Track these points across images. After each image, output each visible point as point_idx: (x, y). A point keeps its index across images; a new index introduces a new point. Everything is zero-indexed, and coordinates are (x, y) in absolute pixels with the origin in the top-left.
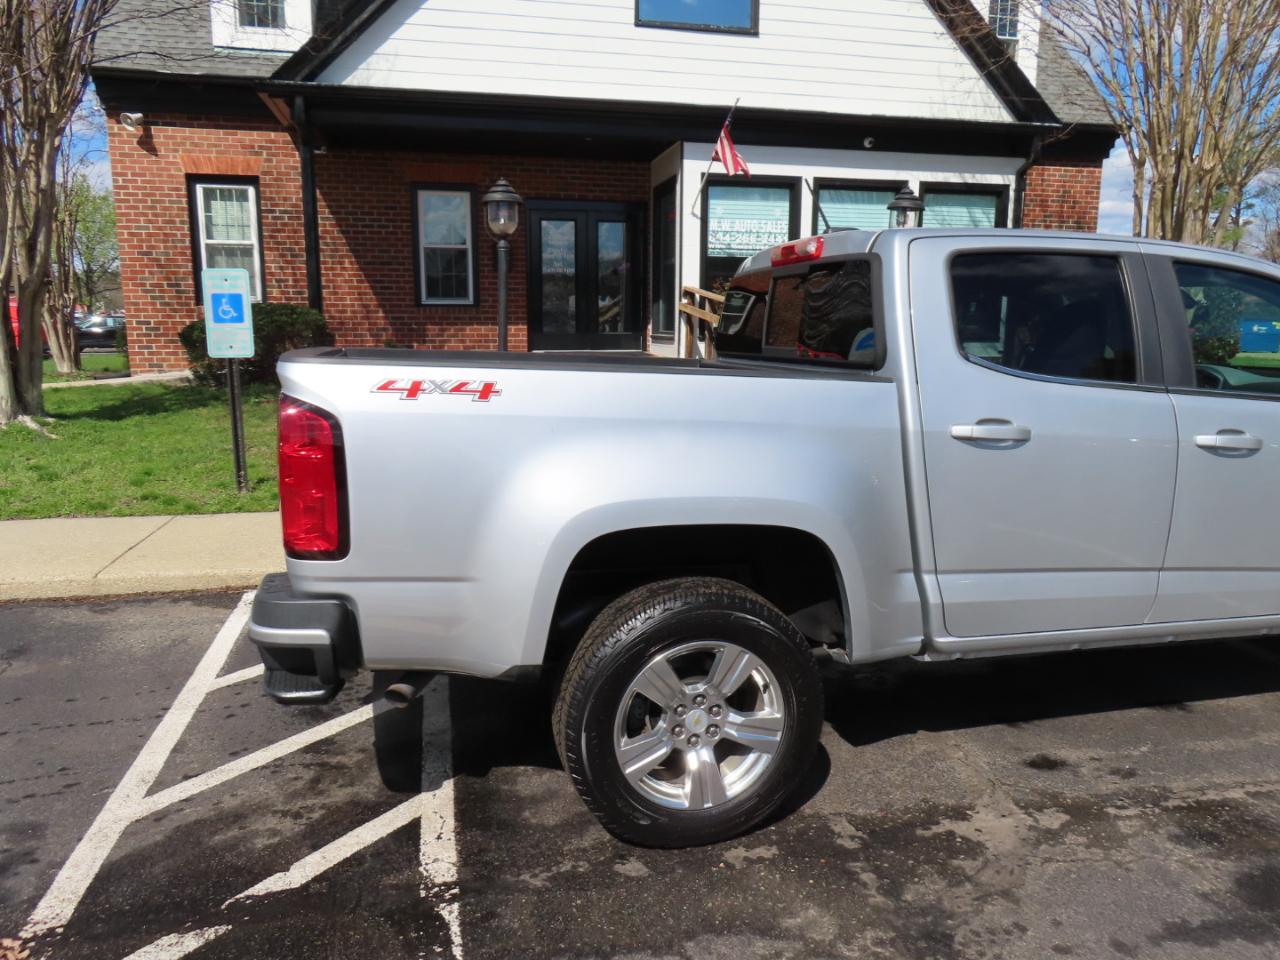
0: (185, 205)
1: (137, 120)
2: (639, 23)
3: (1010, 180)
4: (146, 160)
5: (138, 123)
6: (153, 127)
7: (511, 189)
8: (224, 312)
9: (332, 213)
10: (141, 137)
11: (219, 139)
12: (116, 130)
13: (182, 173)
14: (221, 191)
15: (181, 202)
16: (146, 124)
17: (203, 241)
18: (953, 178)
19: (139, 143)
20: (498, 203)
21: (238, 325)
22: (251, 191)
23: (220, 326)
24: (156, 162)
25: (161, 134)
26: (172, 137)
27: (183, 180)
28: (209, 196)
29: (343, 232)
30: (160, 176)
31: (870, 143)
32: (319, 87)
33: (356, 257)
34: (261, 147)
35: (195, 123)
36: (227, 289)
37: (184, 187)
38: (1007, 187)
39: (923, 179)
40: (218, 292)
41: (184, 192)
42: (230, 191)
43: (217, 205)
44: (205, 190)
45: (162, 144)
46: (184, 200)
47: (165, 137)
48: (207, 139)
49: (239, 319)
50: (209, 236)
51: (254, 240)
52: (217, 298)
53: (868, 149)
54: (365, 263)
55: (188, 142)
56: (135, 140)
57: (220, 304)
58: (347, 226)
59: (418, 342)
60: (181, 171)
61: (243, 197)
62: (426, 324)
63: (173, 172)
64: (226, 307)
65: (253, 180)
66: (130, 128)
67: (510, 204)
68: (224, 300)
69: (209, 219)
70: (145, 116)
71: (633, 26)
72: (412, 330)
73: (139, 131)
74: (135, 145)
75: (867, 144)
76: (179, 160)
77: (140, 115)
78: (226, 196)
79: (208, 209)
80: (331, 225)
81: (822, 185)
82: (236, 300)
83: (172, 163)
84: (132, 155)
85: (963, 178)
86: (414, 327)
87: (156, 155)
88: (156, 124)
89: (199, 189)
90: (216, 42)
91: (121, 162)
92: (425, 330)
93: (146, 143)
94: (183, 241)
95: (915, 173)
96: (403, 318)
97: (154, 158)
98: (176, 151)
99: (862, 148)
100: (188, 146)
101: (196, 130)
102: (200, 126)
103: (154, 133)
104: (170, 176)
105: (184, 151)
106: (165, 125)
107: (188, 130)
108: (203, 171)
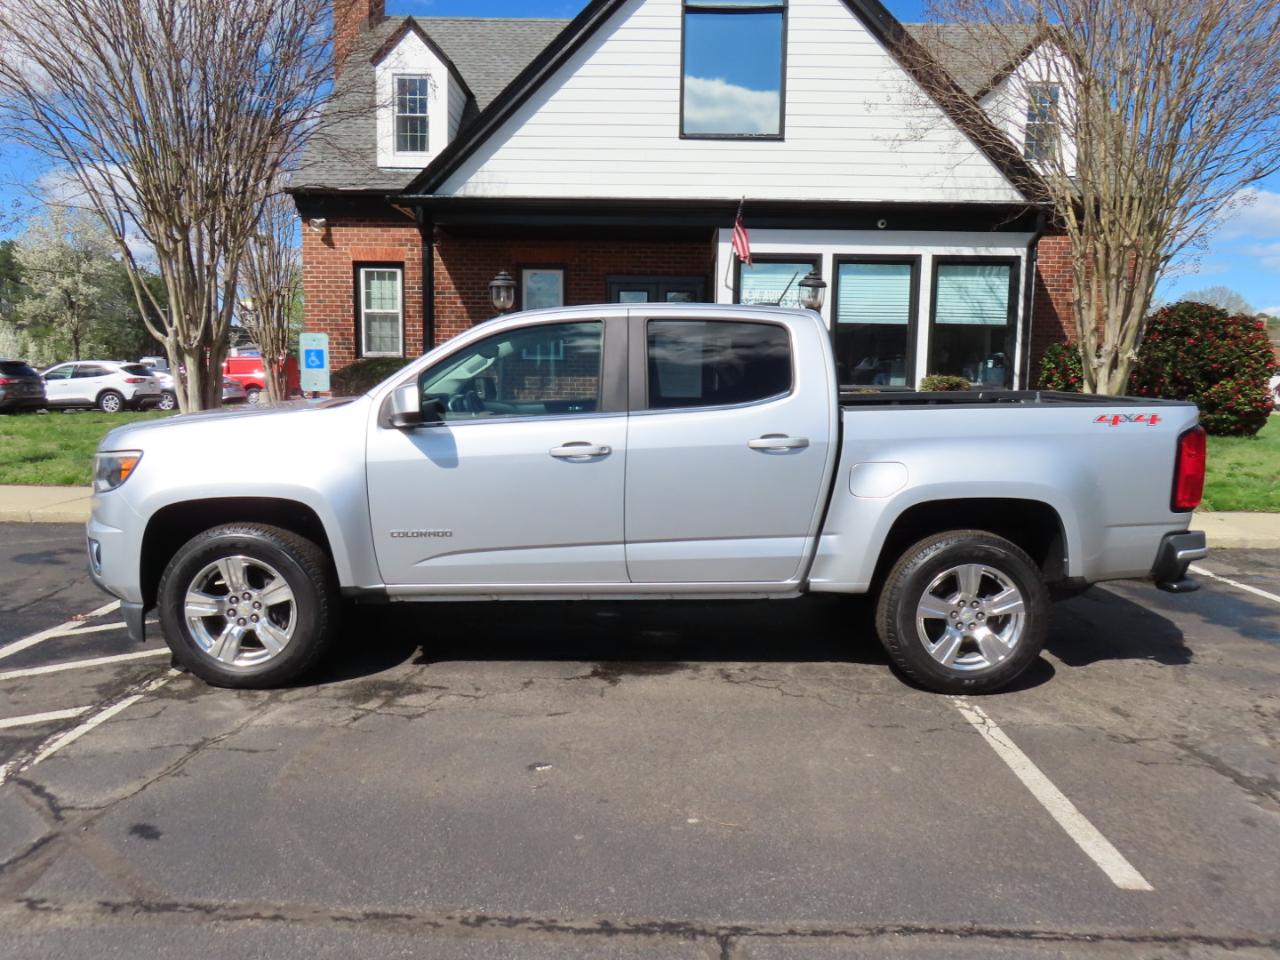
0: (352, 284)
1: (321, 223)
2: (683, 136)
3: (1022, 252)
4: (327, 252)
5: (321, 225)
6: (333, 229)
7: (509, 277)
8: (313, 362)
9: (456, 288)
10: (324, 236)
11: (378, 235)
12: (307, 232)
13: (352, 259)
14: (378, 272)
15: (349, 282)
16: (328, 226)
17: (364, 310)
18: (967, 251)
19: (323, 240)
20: (498, 287)
21: (320, 370)
22: (399, 272)
23: (310, 370)
24: (333, 254)
25: (337, 232)
26: (345, 235)
27: (351, 266)
28: (369, 276)
29: (464, 303)
30: (336, 263)
31: (883, 224)
32: (434, 198)
34: (407, 240)
35: (362, 224)
36: (314, 346)
37: (351, 271)
38: (1018, 258)
39: (935, 253)
40: (309, 348)
41: (351, 275)
42: (384, 273)
43: (375, 283)
44: (366, 272)
45: (338, 240)
46: (351, 280)
47: (340, 235)
48: (369, 235)
49: (321, 366)
50: (368, 306)
51: (398, 310)
52: (308, 353)
53: (884, 229)
55: (356, 238)
56: (320, 237)
57: (310, 356)
58: (468, 298)
60: (348, 258)
61: (393, 277)
63: (344, 260)
64: (314, 358)
65: (400, 265)
66: (316, 230)
67: (508, 288)
68: (312, 354)
69: (368, 295)
70: (327, 220)
71: (678, 140)
73: (321, 231)
74: (320, 242)
75: (880, 225)
76: (348, 251)
77: (323, 220)
78: (381, 277)
79: (368, 286)
80: (455, 298)
81: (840, 261)
82: (319, 354)
83: (345, 254)
84: (317, 249)
85: (976, 251)
87: (334, 248)
88: (334, 225)
89: (363, 272)
90: (379, 165)
91: (309, 254)
93: (328, 240)
94: (349, 311)
95: (929, 248)
97: (332, 250)
98: (348, 244)
99: (875, 228)
100: (355, 241)
101: (362, 229)
102: (365, 226)
103: (333, 232)
104: (342, 263)
105: (353, 244)
106: (341, 226)
107: (356, 229)
108: (363, 258)
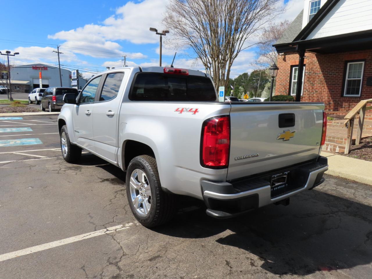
4: (284, 63)
6: (286, 56)
9: (322, 72)
10: (283, 58)
15: (289, 72)
16: (285, 55)
17: (293, 81)
19: (283, 60)
22: (304, 68)
25: (287, 57)
26: (289, 57)
27: (290, 67)
28: (296, 70)
30: (286, 66)
32: (307, 41)
33: (326, 83)
35: (294, 53)
37: (290, 68)
40: (221, 91)
41: (290, 70)
43: (297, 72)
45: (287, 59)
48: (296, 57)
50: (294, 79)
51: (303, 80)
54: (329, 85)
55: (292, 58)
58: (325, 75)
59: (340, 107)
60: (290, 65)
62: (343, 102)
65: (305, 65)
66: (281, 56)
69: (295, 76)
70: (284, 53)
72: (339, 104)
73: (283, 57)
74: (282, 60)
77: (283, 53)
79: (295, 73)
80: (321, 75)
83: (289, 63)
84: (281, 63)
86: (340, 103)
87: (286, 62)
88: (287, 55)
89: (294, 68)
91: (279, 64)
92: (342, 104)
93: (284, 60)
94: (288, 81)
96: (336, 100)
97: (285, 63)
98: (289, 60)
100: (292, 59)
101: (294, 55)
102: (295, 54)
103: (286, 57)
104: (288, 66)
105: (291, 60)
106: (288, 54)
107: (292, 55)
108: (294, 64)
